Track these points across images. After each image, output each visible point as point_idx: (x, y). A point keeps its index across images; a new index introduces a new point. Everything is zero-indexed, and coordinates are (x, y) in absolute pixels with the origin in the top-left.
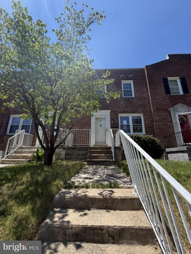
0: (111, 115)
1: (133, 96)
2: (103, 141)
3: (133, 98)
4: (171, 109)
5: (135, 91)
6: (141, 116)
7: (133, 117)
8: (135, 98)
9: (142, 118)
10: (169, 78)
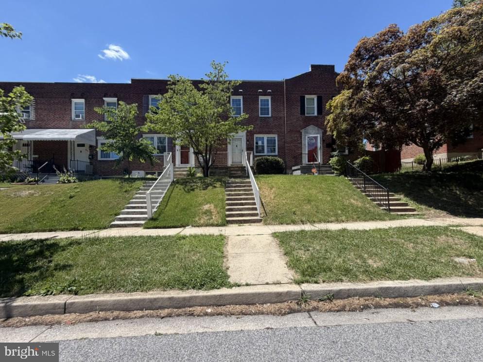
0: (247, 136)
1: (270, 115)
2: (239, 161)
3: (269, 118)
4: (303, 131)
5: (272, 110)
6: (276, 136)
7: (268, 138)
8: (271, 117)
9: (276, 139)
10: (307, 96)
